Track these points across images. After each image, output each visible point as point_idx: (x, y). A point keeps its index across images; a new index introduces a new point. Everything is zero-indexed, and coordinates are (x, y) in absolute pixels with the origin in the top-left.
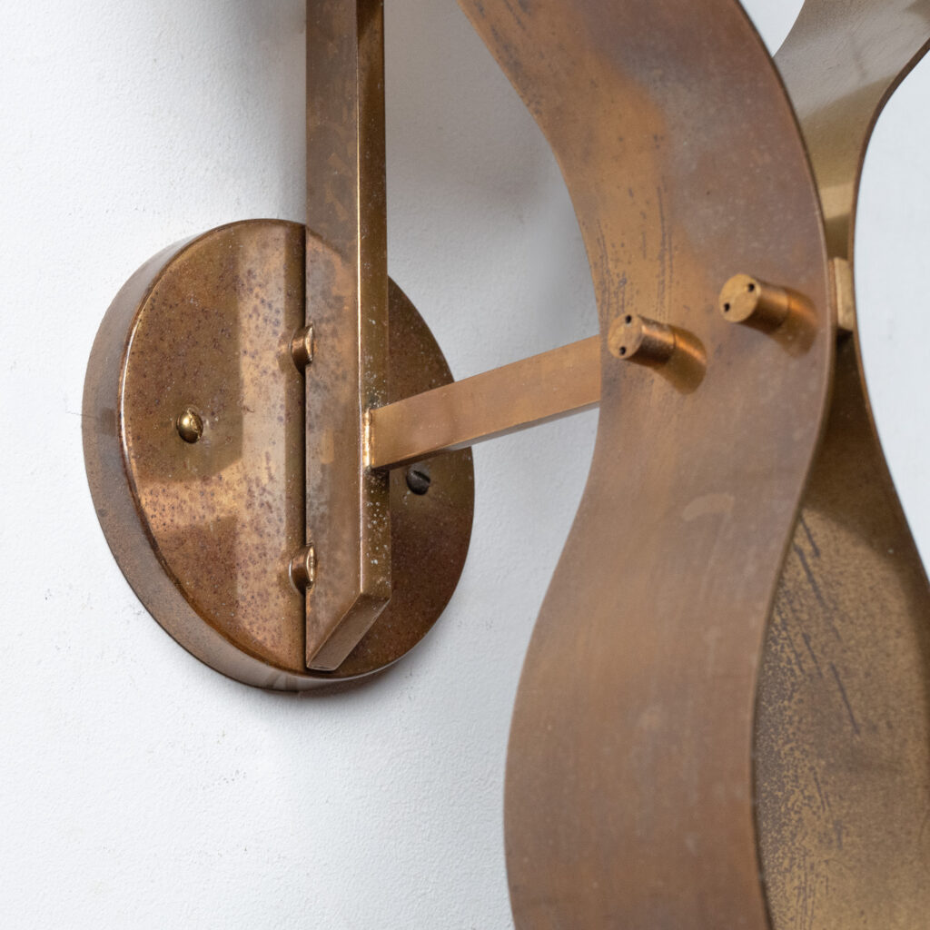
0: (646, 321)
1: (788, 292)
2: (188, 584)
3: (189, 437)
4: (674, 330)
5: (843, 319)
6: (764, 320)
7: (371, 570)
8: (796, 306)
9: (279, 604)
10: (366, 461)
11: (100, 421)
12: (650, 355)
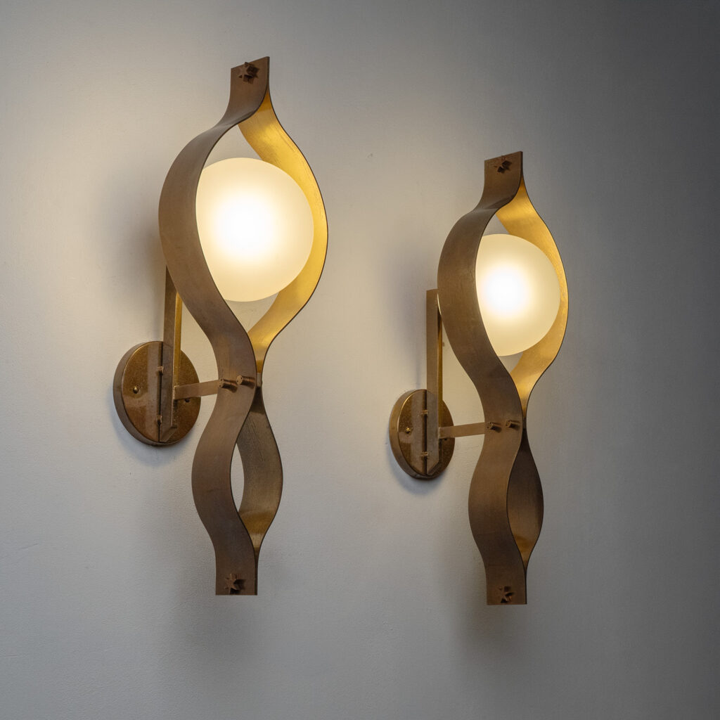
0: (225, 380)
1: (249, 378)
2: (134, 422)
3: (135, 392)
4: (231, 381)
5: (259, 385)
6: (244, 383)
7: (174, 422)
8: (251, 381)
9: (154, 427)
10: (174, 398)
11: (117, 388)
12: (225, 386)
